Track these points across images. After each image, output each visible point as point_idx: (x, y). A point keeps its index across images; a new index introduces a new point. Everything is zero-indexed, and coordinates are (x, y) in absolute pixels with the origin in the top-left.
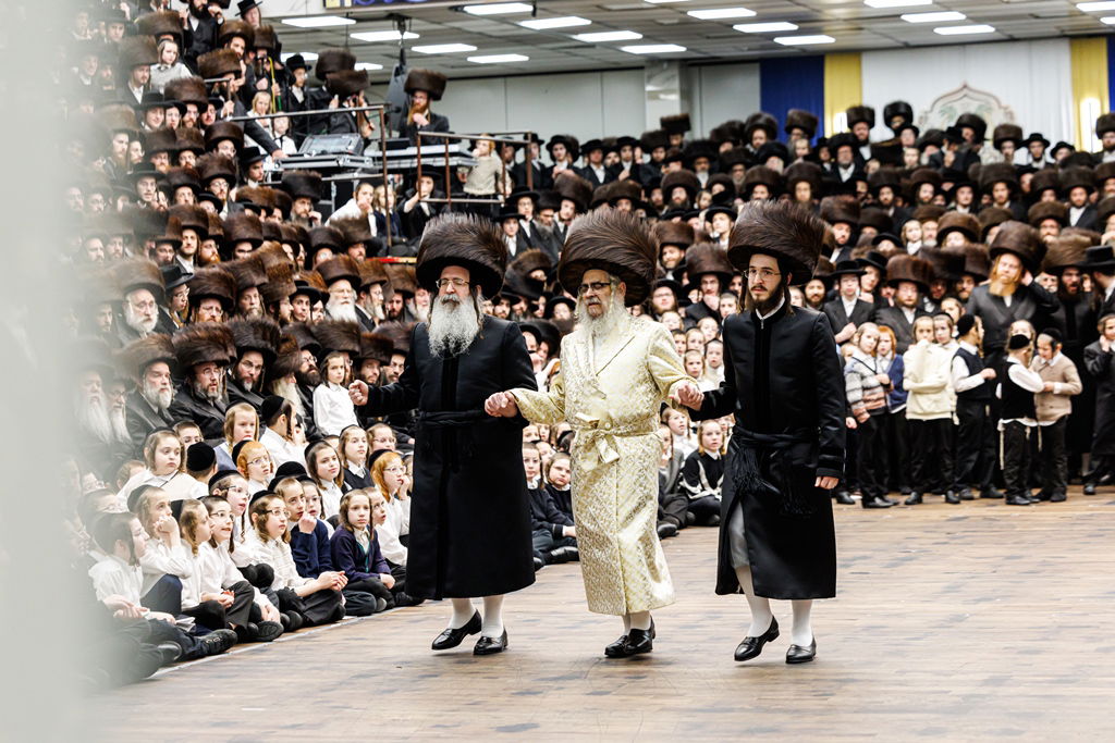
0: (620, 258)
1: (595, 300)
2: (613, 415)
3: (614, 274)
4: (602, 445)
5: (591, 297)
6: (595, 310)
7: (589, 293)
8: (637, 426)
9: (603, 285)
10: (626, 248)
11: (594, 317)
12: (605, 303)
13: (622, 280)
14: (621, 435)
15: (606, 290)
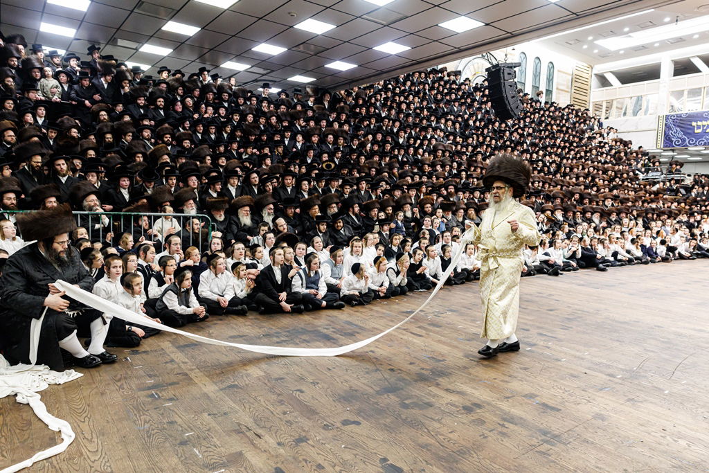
0: (512, 176)
1: (497, 195)
2: (497, 247)
3: (507, 183)
4: (491, 260)
5: (496, 193)
6: (497, 199)
7: (495, 191)
8: (509, 253)
9: (501, 188)
10: (515, 171)
11: (496, 202)
12: (501, 196)
13: (511, 186)
14: (500, 257)
15: (503, 190)
